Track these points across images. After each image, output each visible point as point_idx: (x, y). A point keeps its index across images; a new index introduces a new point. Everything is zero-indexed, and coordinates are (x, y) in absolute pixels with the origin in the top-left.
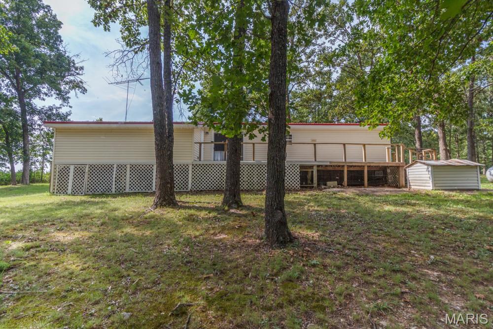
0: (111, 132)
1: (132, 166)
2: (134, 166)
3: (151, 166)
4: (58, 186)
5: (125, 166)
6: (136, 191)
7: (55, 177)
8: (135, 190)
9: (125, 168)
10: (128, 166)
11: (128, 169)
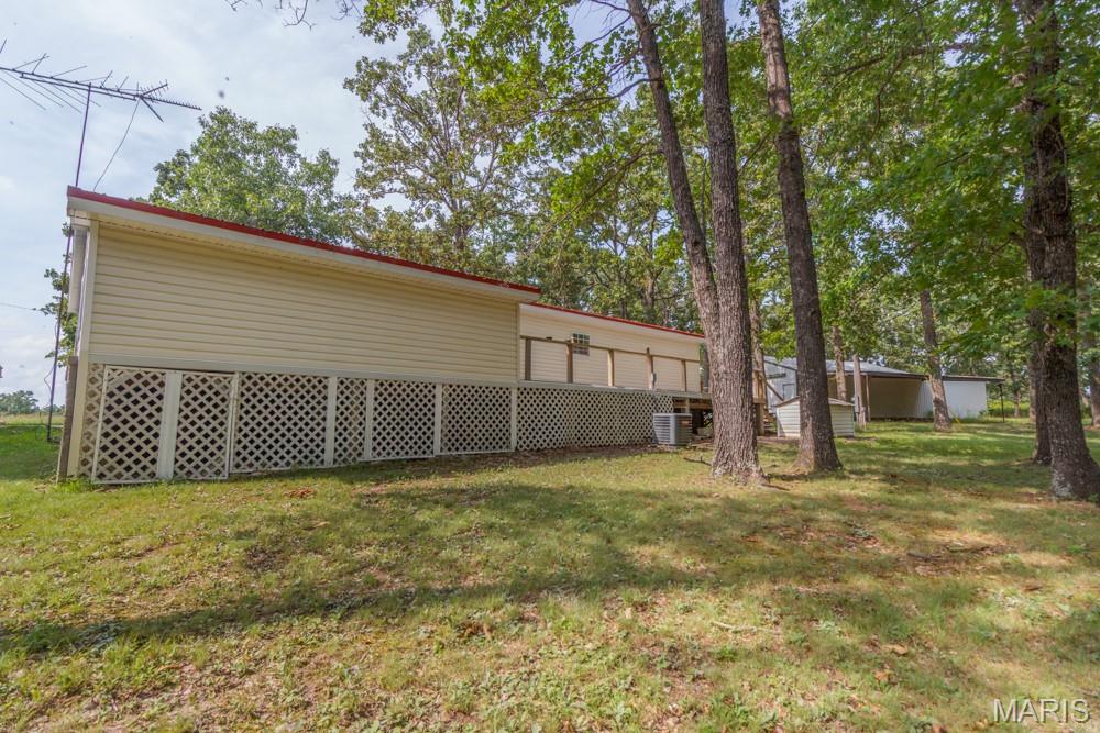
0: (318, 275)
1: (382, 384)
2: (386, 385)
3: (430, 387)
4: (105, 449)
5: (362, 383)
6: (390, 458)
7: (91, 414)
8: (389, 454)
9: (362, 388)
10: (371, 385)
11: (371, 394)
